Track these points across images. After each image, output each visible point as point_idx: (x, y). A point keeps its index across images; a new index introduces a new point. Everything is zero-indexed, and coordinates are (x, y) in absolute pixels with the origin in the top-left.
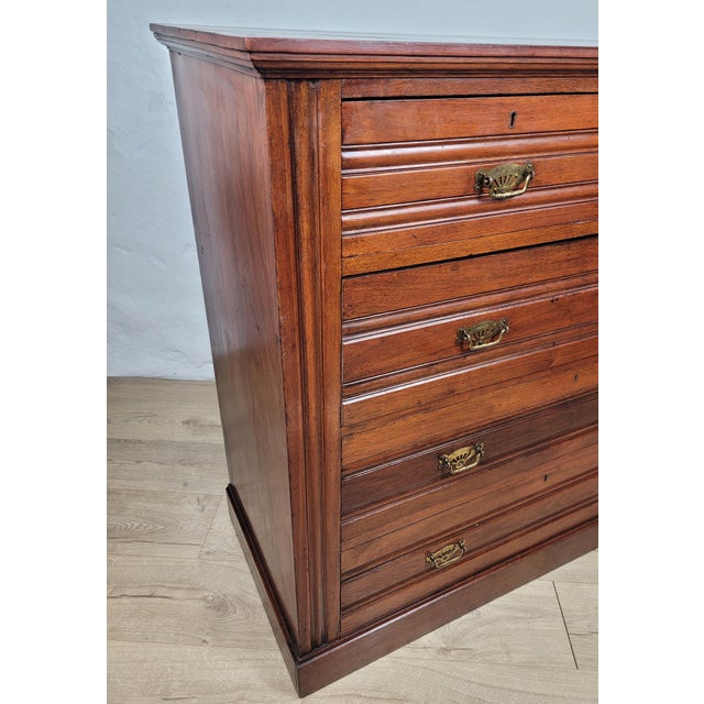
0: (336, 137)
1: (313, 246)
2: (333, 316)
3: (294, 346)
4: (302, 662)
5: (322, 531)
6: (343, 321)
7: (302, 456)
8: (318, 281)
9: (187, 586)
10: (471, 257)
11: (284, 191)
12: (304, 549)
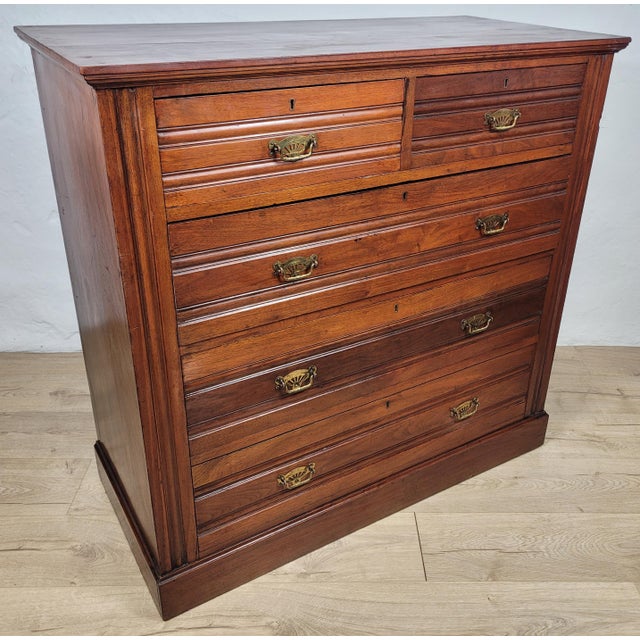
0: (152, 123)
1: (142, 200)
2: (163, 252)
3: (132, 277)
4: (163, 580)
5: (171, 444)
6: (172, 257)
7: (147, 371)
8: (148, 226)
9: (57, 539)
10: (275, 205)
11: (116, 162)
12: (156, 461)
